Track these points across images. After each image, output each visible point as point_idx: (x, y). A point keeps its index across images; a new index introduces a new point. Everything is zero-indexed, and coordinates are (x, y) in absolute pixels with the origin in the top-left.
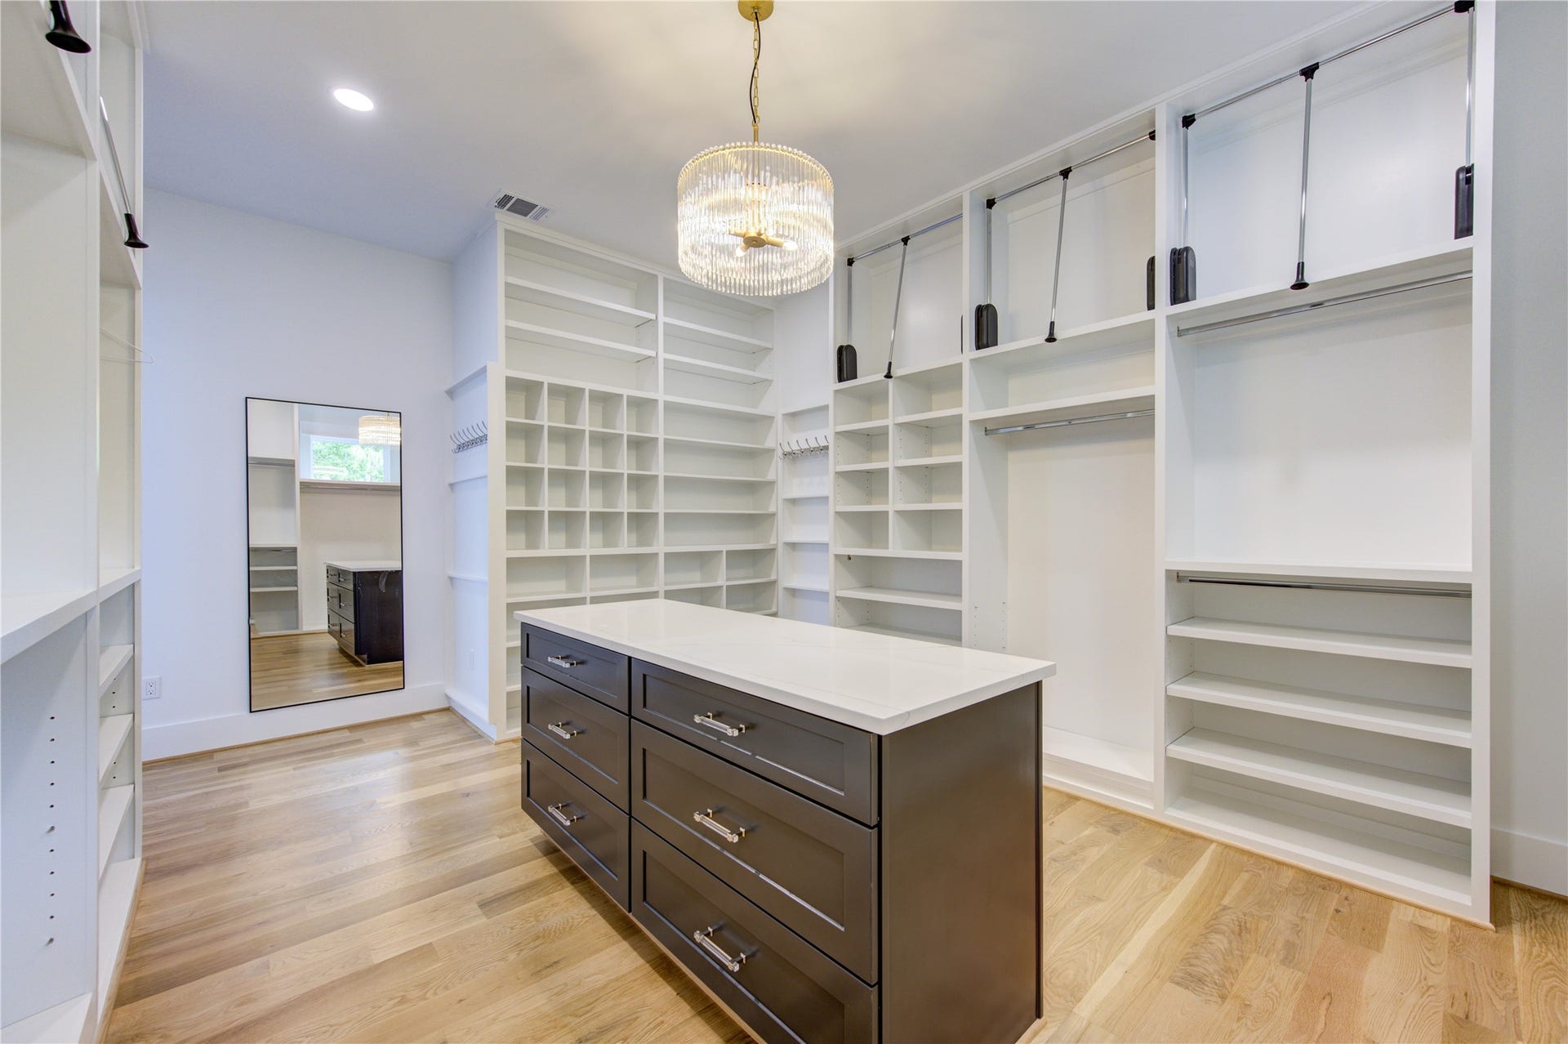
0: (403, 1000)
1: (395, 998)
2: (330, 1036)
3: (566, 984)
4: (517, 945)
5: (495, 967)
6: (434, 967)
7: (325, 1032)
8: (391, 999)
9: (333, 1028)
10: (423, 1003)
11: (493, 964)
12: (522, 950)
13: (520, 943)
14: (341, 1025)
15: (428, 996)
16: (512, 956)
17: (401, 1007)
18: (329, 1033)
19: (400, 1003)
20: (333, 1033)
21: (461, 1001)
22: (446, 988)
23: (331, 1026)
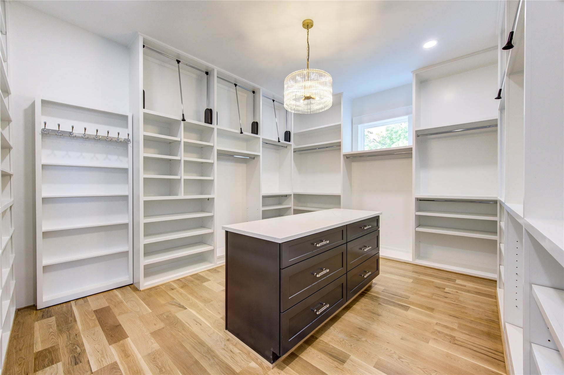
0: (400, 358)
1: (401, 360)
2: (426, 369)
3: (365, 324)
4: (358, 340)
5: (370, 341)
6: (383, 358)
7: (427, 371)
8: (402, 361)
9: (424, 370)
10: (396, 352)
11: (370, 343)
12: (359, 338)
13: (357, 340)
14: (421, 369)
15: (394, 352)
16: (363, 339)
17: (402, 356)
18: (426, 370)
19: (401, 358)
20: (425, 369)
21: (388, 343)
22: (387, 349)
23: (424, 371)
